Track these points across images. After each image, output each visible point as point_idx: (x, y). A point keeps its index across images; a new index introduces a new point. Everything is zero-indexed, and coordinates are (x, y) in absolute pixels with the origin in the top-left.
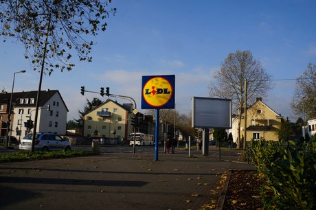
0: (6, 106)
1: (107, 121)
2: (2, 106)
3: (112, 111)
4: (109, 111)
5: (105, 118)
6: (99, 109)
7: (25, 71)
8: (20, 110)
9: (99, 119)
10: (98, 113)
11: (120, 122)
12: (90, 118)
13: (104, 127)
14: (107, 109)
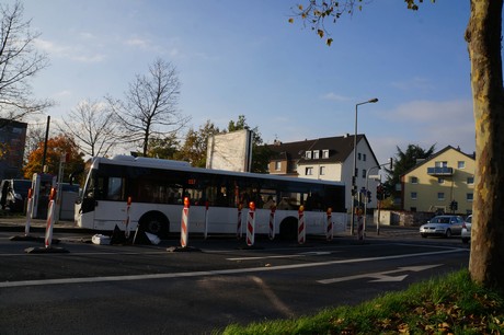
0: (285, 163)
1: (446, 183)
2: (279, 164)
3: (455, 167)
4: (448, 166)
5: (441, 178)
6: (431, 164)
7: (376, 100)
8: (307, 169)
9: (431, 181)
10: (430, 170)
11: (471, 186)
12: (414, 179)
13: (441, 195)
14: (445, 163)
